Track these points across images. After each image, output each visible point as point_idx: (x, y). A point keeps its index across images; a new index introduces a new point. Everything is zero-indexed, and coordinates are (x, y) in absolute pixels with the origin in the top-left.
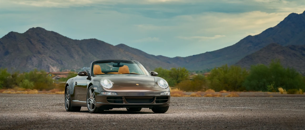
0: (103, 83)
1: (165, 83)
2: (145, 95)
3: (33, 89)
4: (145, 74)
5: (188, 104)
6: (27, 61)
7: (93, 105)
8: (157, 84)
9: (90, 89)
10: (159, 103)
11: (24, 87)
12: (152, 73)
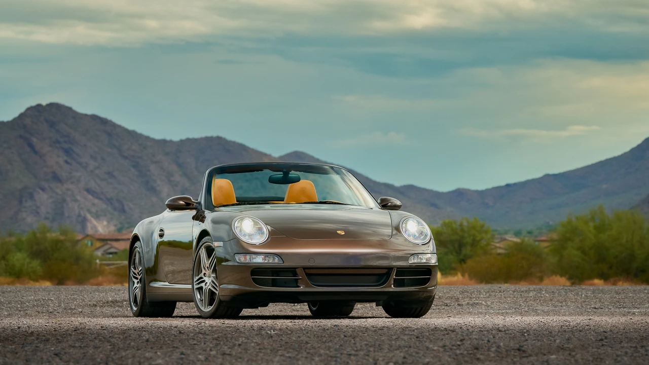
0: (239, 229)
1: (422, 230)
2: (362, 264)
3: (37, 280)
4: (364, 204)
5: (489, 303)
6: (21, 202)
7: (212, 294)
8: (400, 232)
9: (203, 247)
10: (403, 286)
11: (11, 274)
12: (382, 200)
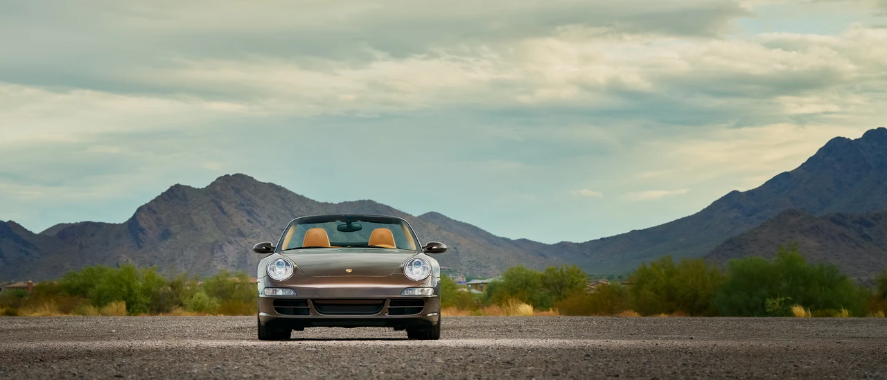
5: (545, 330)
6: (213, 253)
